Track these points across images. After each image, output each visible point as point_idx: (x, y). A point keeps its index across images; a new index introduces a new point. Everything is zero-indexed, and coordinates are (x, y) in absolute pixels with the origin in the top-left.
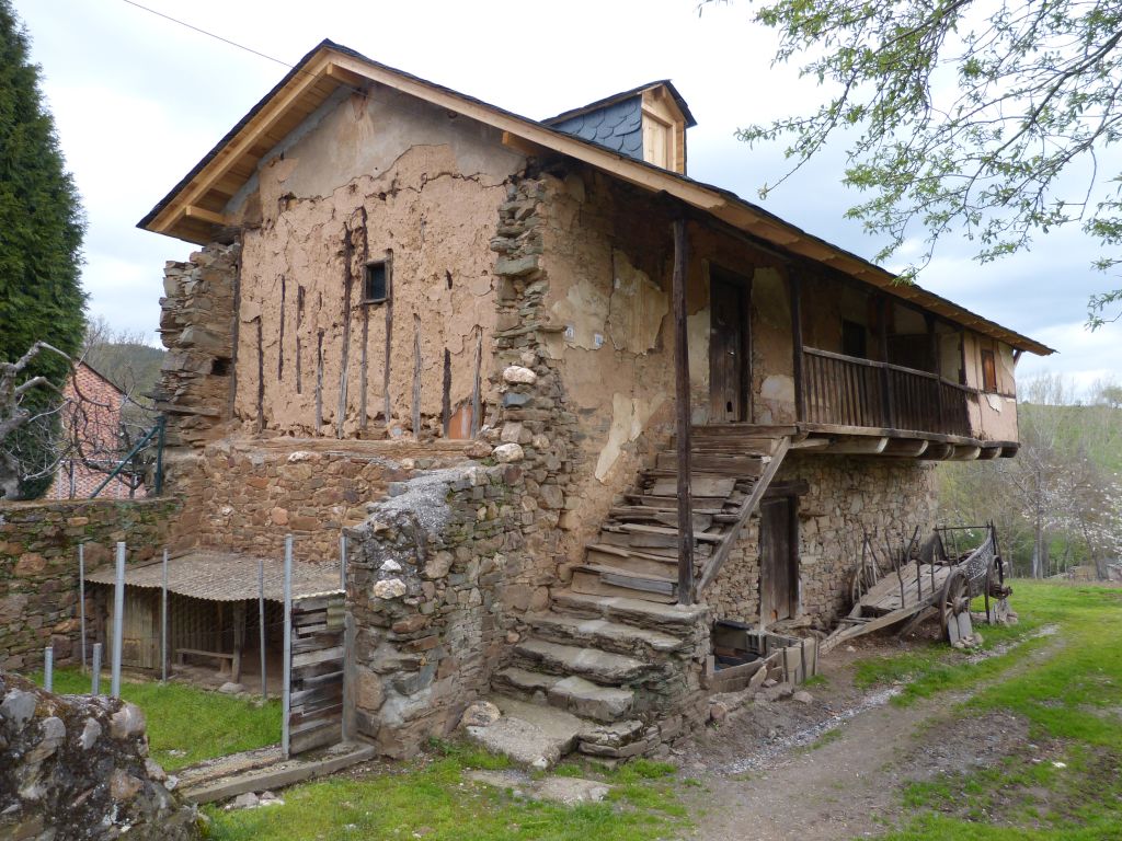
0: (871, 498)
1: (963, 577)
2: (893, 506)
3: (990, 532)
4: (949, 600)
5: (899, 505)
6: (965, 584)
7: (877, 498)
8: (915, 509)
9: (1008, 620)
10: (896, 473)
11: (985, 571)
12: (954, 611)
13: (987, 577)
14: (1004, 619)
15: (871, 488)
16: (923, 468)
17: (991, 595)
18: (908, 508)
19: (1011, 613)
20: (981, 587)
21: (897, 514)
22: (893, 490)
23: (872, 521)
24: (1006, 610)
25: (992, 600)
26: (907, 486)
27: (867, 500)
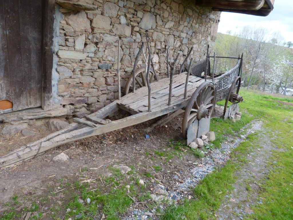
0: (165, 23)
1: (212, 88)
2: (184, 35)
3: (239, 61)
4: (195, 107)
5: (188, 36)
6: (213, 94)
7: (170, 25)
8: (199, 43)
9: (236, 117)
10: (191, 13)
11: (230, 86)
12: (197, 115)
13: (230, 89)
14: (233, 117)
15: (166, 14)
16: (210, 19)
17: (230, 100)
18: (194, 40)
19: (238, 112)
20: (224, 96)
21: (185, 41)
22: (186, 24)
23: (163, 40)
24: (236, 110)
25: (229, 103)
26: (197, 26)
27: (160, 23)
